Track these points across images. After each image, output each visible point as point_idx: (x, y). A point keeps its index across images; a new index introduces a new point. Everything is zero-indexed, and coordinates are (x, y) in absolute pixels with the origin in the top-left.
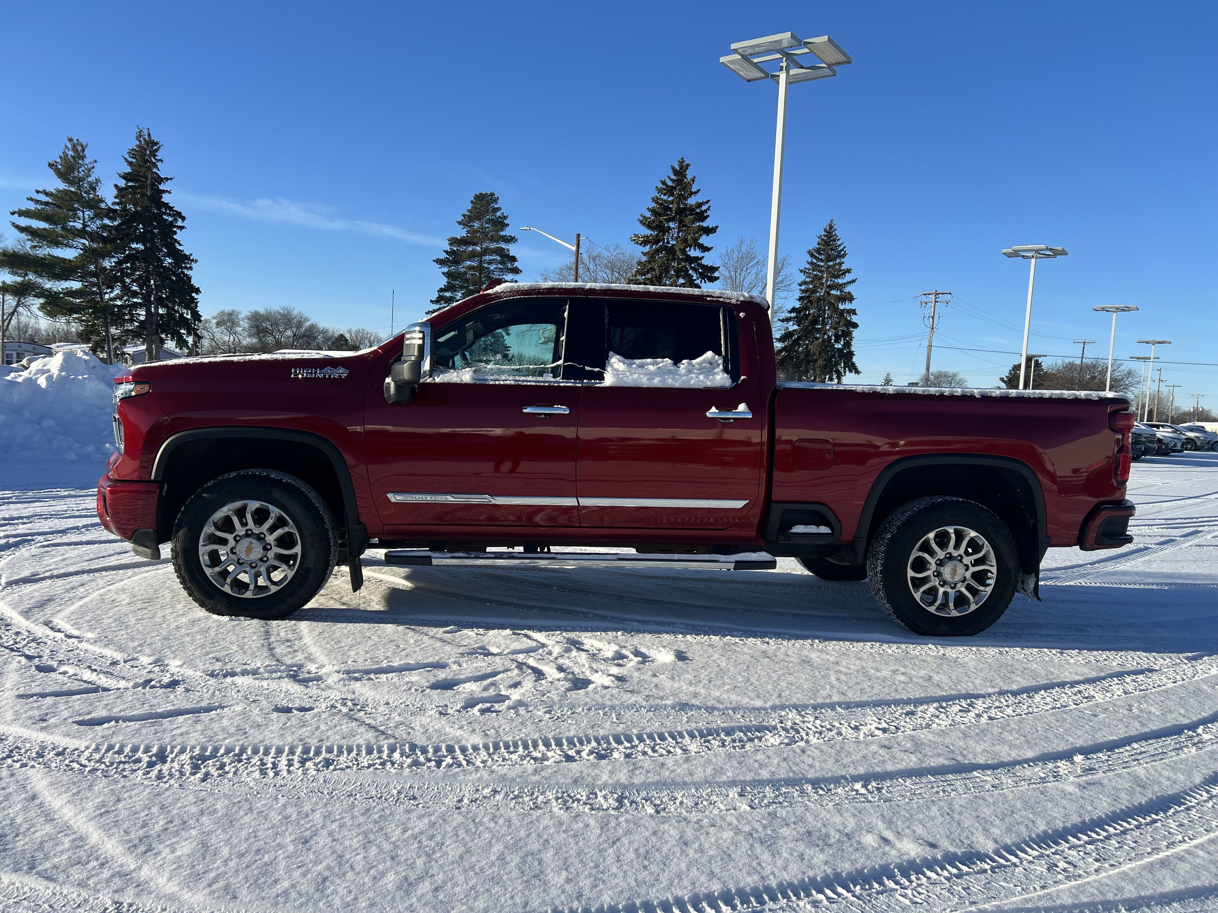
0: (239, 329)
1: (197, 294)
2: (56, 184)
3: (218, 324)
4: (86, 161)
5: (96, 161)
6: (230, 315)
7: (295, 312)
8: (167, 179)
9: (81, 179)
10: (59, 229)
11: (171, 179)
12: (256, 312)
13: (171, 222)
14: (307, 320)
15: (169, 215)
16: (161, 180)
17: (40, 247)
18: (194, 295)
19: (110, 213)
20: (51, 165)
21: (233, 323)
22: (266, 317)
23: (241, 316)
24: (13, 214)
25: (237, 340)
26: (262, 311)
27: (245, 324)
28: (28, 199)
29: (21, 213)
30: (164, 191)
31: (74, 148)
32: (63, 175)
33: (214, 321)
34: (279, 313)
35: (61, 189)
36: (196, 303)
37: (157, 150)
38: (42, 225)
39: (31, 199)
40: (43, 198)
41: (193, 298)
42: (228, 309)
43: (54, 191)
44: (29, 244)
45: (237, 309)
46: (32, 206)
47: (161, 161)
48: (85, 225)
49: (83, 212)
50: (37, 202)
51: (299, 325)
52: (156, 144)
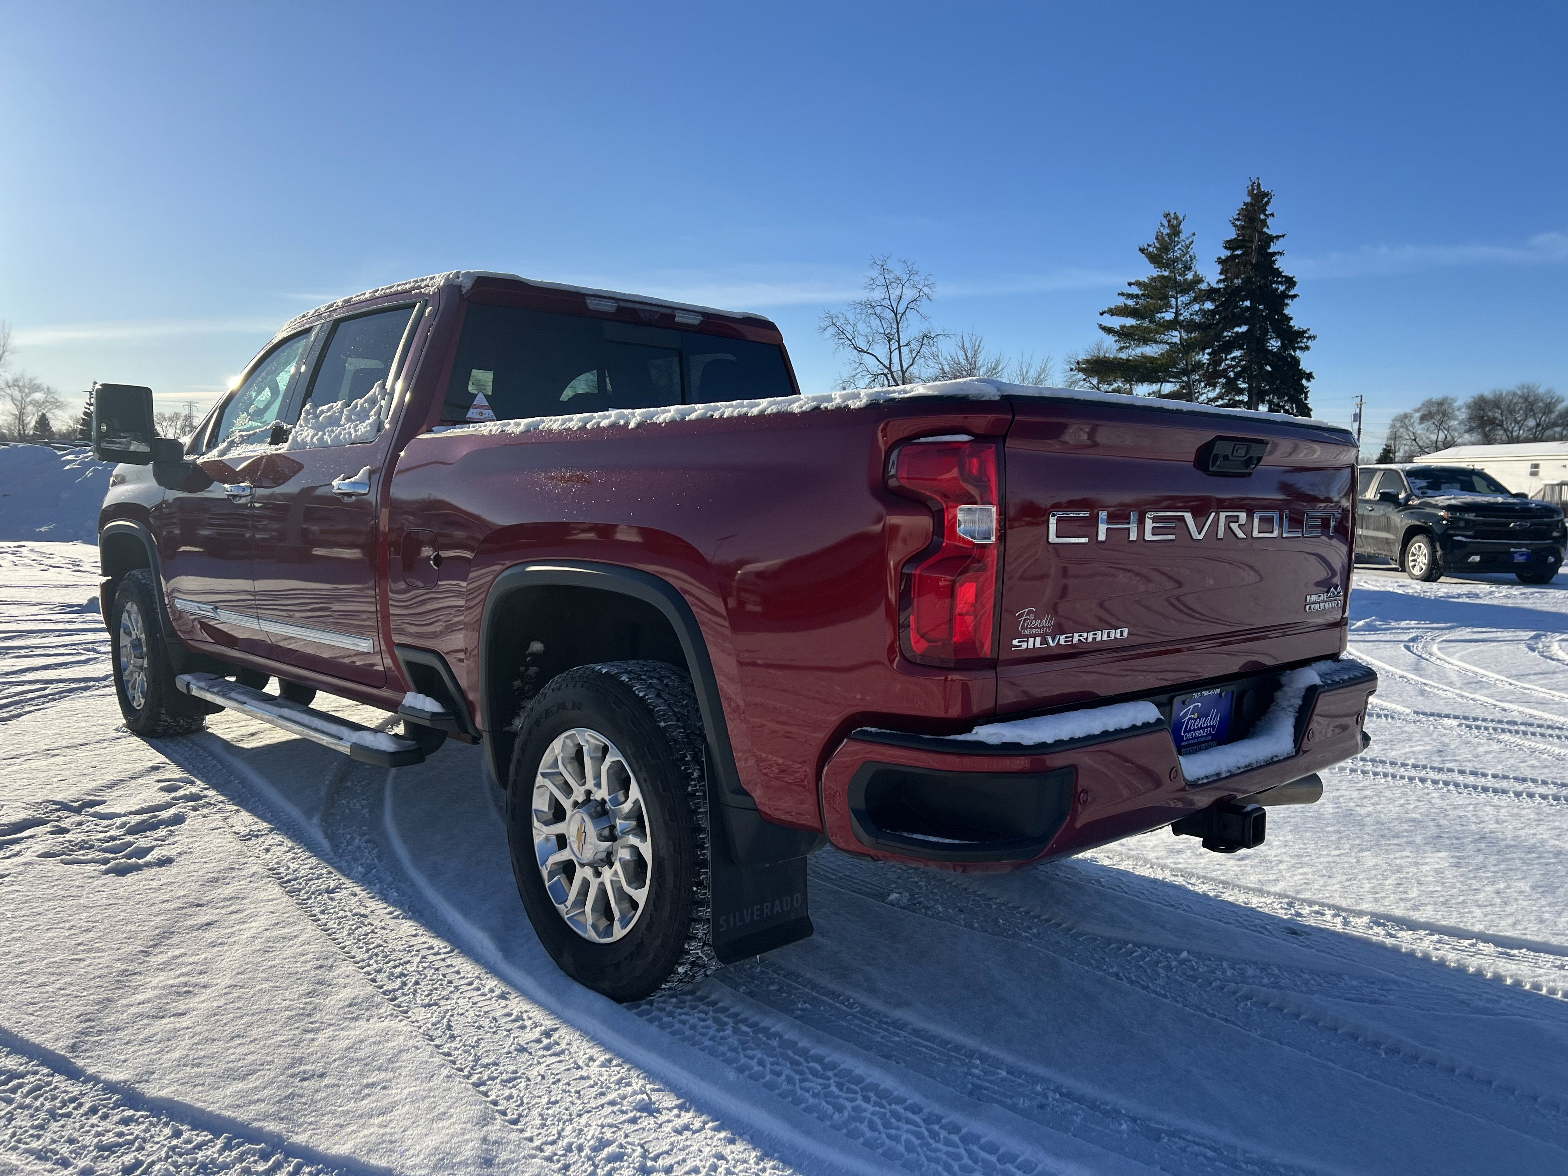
0: (1453, 423)
1: (1309, 380)
2: (1148, 272)
3: (1423, 419)
4: (1183, 236)
5: (1194, 234)
6: (1441, 404)
7: (1541, 391)
8: (1278, 237)
9: (1176, 260)
10: (1146, 323)
11: (1283, 236)
12: (1482, 396)
13: (1283, 292)
14: (1560, 400)
15: (1281, 283)
16: (1270, 239)
17: (1127, 348)
18: (1304, 382)
19: (1211, 293)
20: (1142, 250)
21: (1445, 414)
22: (1496, 403)
23: (1457, 404)
24: (1102, 314)
25: (1449, 438)
26: (1488, 394)
27: (1463, 415)
28: (1119, 294)
29: (1113, 312)
30: (1274, 254)
31: (1171, 226)
32: (1155, 259)
33: (1418, 415)
34: (1515, 394)
35: (1155, 276)
36: (1306, 393)
37: (1267, 203)
38: (1130, 322)
39: (1122, 294)
40: (1135, 290)
41: (1302, 386)
42: (1437, 396)
43: (1146, 280)
44: (1116, 346)
45: (1451, 395)
46: (1121, 301)
47: (1272, 215)
48: (1177, 314)
49: (1177, 299)
50: (1130, 296)
51: (1549, 408)
52: (1266, 195)
